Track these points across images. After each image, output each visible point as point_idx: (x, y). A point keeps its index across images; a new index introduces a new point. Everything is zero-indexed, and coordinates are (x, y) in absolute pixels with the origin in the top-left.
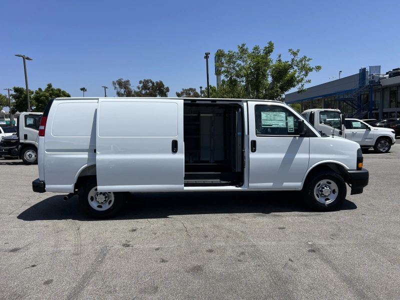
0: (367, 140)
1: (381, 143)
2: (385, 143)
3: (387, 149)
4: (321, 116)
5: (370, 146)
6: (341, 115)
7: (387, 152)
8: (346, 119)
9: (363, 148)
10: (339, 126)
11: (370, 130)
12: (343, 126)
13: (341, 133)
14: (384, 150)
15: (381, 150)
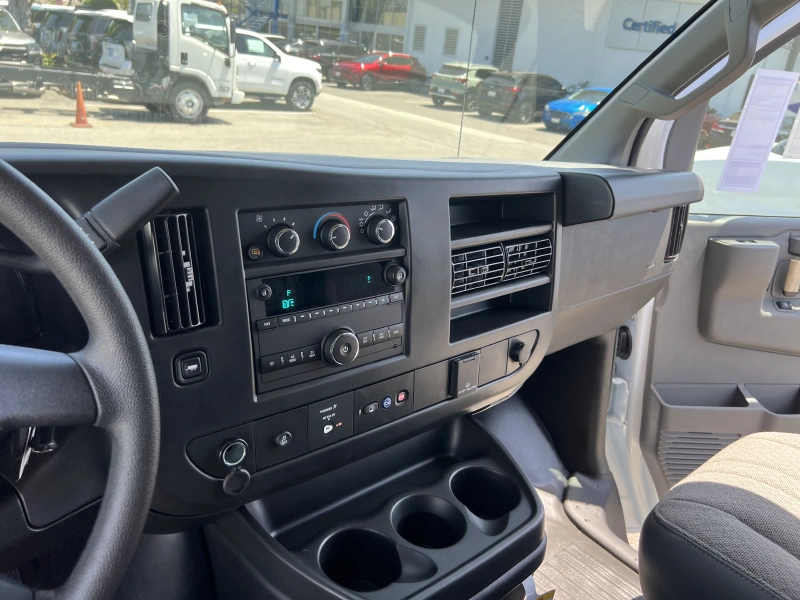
0: (274, 83)
1: (298, 91)
2: (305, 90)
3: (307, 103)
4: (185, 14)
5: (278, 96)
6: (228, 20)
7: (308, 109)
8: (239, 31)
9: (267, 98)
10: (223, 45)
11: (280, 60)
12: (232, 47)
13: (228, 63)
14: (303, 104)
15: (298, 105)
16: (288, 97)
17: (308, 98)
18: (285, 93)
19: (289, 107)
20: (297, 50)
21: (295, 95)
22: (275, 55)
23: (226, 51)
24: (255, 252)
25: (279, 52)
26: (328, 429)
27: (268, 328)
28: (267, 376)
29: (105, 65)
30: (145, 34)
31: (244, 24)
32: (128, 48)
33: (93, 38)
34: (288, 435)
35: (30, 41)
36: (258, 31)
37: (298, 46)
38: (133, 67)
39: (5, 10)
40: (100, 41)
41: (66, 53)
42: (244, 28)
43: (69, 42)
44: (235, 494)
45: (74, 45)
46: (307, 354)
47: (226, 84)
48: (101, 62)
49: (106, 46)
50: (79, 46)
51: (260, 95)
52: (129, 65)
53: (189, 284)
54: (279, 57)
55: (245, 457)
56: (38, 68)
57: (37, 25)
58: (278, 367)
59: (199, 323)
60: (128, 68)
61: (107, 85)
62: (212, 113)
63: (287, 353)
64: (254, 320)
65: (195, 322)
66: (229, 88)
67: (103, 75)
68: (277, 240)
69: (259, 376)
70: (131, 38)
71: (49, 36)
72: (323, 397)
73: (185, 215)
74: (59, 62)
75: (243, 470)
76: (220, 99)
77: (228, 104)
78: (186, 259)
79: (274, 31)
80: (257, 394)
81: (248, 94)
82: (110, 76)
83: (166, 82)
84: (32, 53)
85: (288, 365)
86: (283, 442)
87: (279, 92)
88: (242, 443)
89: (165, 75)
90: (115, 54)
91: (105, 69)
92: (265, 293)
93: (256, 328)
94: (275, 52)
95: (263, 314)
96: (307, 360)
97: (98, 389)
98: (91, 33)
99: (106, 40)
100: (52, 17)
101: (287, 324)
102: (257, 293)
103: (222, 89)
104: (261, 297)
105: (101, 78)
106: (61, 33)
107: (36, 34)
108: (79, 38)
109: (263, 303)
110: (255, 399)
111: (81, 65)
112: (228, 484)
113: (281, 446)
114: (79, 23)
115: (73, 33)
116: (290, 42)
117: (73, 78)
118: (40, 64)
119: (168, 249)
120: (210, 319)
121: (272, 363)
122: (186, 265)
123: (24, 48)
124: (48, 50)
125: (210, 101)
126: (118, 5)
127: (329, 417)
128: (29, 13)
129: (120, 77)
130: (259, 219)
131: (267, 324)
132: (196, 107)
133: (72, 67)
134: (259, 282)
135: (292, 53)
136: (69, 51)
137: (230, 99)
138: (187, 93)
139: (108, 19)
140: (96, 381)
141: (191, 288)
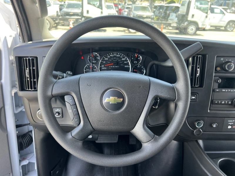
0: (221, 22)
1: (229, 25)
2: (232, 25)
3: (232, 29)
4: (196, 3)
5: (222, 27)
6: (209, 3)
7: (232, 31)
8: (212, 6)
9: (217, 27)
10: (206, 11)
11: (225, 15)
12: (209, 11)
13: (207, 17)
14: (231, 29)
15: (229, 29)
16: (225, 27)
17: (233, 27)
18: (225, 25)
19: (226, 30)
20: (232, 11)
21: (228, 26)
22: (223, 13)
23: (207, 13)
24: (218, 69)
25: (225, 12)
26: (230, 127)
27: (218, 91)
28: (214, 106)
29: (170, 19)
30: (183, 10)
31: (214, 4)
32: (177, 14)
33: (168, 12)
34: (216, 124)
35: (153, 14)
36: (219, 6)
37: (232, 10)
38: (178, 20)
39: (148, 7)
40: (170, 13)
41: (160, 17)
42: (214, 5)
43: (162, 14)
44: (197, 136)
45: (163, 14)
46: (228, 102)
47: (204, 23)
48: (169, 19)
49: (171, 14)
50: (164, 15)
51: (215, 27)
52: (176, 19)
53: (198, 75)
54: (225, 14)
55: (202, 126)
56: (153, 21)
57: (155, 10)
58: (218, 104)
59: (198, 86)
60: (176, 20)
61: (169, 25)
62: (198, 32)
63: (222, 100)
64: (213, 88)
65: (197, 85)
66: (205, 25)
67: (169, 22)
68: (226, 66)
69: (211, 105)
70: (178, 11)
71: (157, 12)
72: (230, 117)
73: (201, 56)
74: (158, 19)
75: (200, 130)
76: (202, 28)
77: (204, 30)
78: (199, 68)
79: (224, 6)
80: (210, 110)
81: (211, 26)
82: (171, 22)
83: (186, 23)
84: (152, 17)
85: (221, 104)
86: (214, 126)
87: (222, 25)
88: (202, 122)
89: (186, 21)
90: (173, 16)
91: (169, 20)
92: (219, 81)
93: (214, 91)
94: (223, 12)
95: (217, 87)
96: (228, 104)
97: (177, 93)
98: (167, 11)
99: (171, 12)
100: (159, 7)
101: (224, 92)
102: (216, 81)
103: (203, 25)
104: (217, 82)
105: (168, 23)
106: (160, 11)
107: (154, 12)
108: (164, 12)
109: (218, 84)
110: (209, 111)
111: (163, 20)
112: (196, 132)
113: (213, 127)
114: (165, 8)
115: (163, 11)
116: (230, 9)
117: (161, 23)
118: (154, 20)
119: (194, 65)
120: (201, 86)
121: (216, 102)
122: (198, 70)
123: (150, 16)
124: (156, 16)
125: (198, 29)
126: (176, 2)
127: (231, 124)
128: (153, 6)
129: (173, 23)
130: (222, 59)
131: (218, 90)
132: (193, 31)
133: (161, 20)
134: (218, 77)
135: (230, 13)
136: (161, 16)
137: (205, 28)
138: (191, 26)
139: (173, 7)
140: (177, 91)
141: (198, 76)
